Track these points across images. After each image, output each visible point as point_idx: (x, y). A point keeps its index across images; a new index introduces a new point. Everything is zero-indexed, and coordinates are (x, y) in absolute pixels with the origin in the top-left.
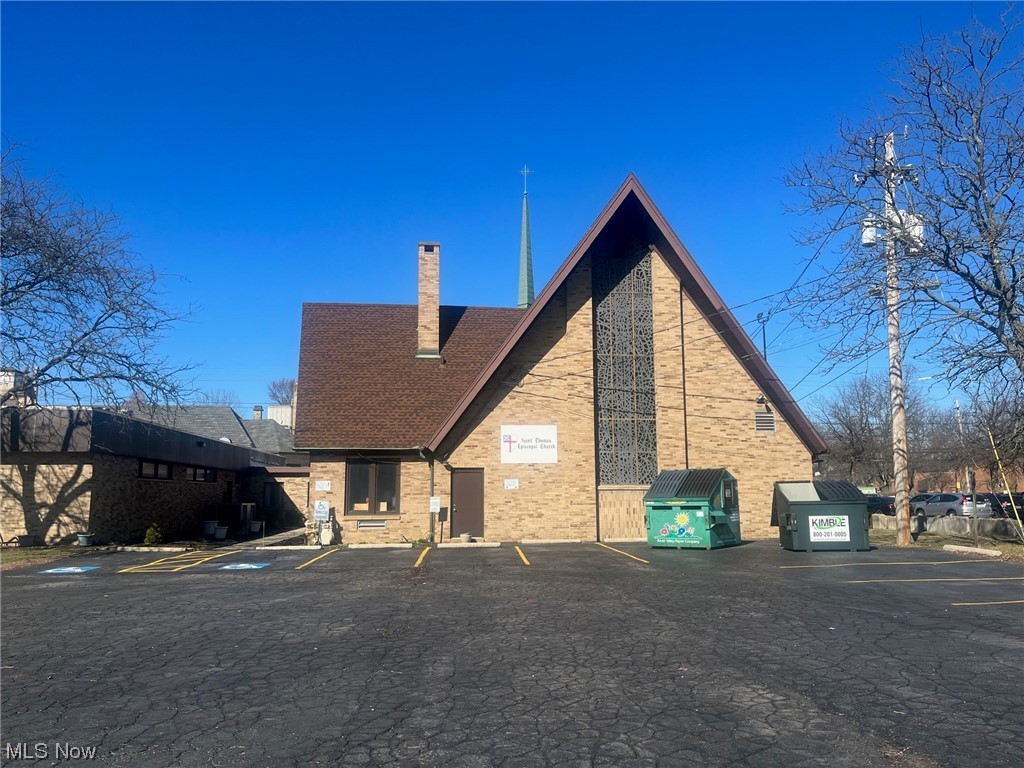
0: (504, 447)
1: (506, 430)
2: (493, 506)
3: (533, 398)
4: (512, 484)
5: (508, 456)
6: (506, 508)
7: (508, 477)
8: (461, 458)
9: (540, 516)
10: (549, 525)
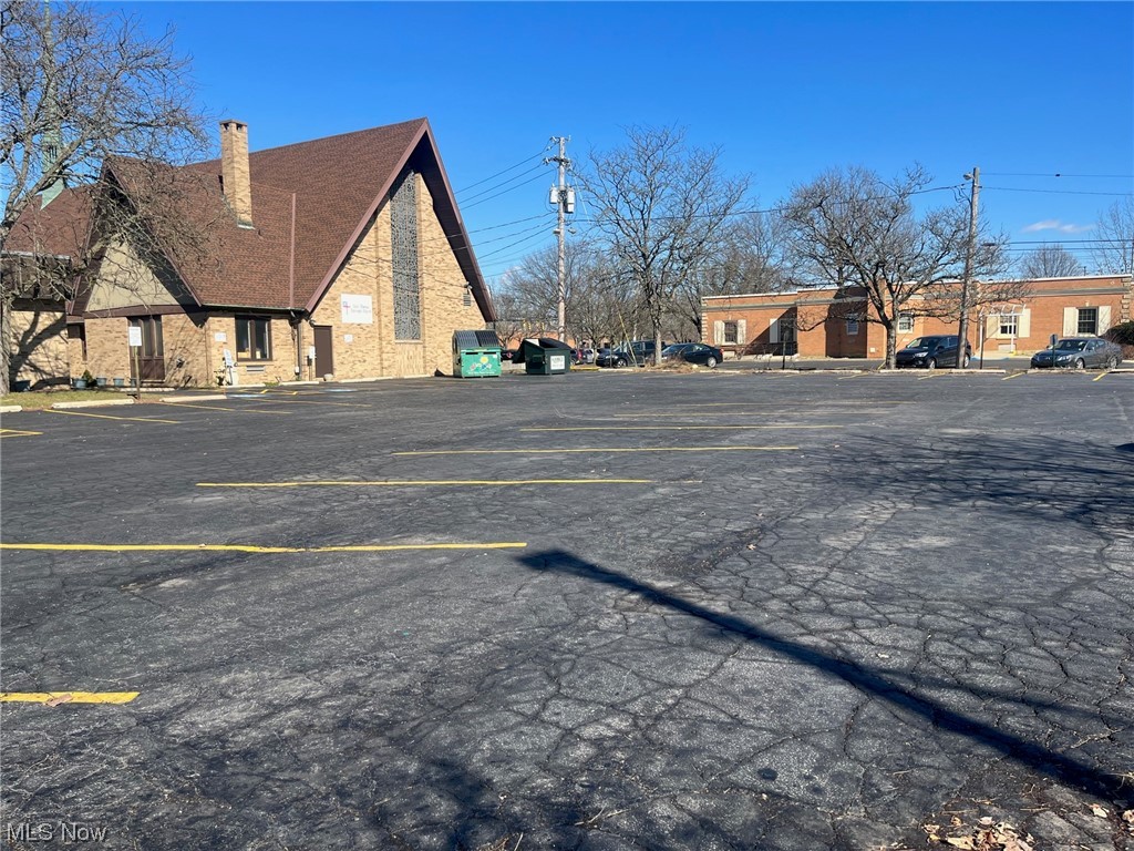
0: (344, 310)
1: (344, 298)
2: (339, 354)
3: (358, 275)
4: (349, 338)
5: (347, 317)
6: (346, 356)
7: (347, 333)
8: (319, 318)
9: (365, 361)
10: (369, 368)
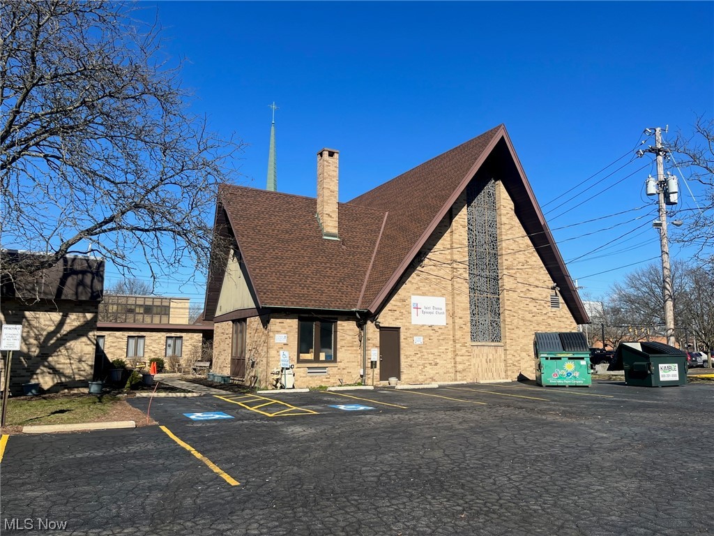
0: (414, 311)
1: (415, 299)
2: (407, 357)
3: (431, 277)
4: (418, 340)
5: (417, 319)
6: (415, 358)
7: (416, 335)
8: (386, 319)
9: (436, 364)
10: (441, 371)
